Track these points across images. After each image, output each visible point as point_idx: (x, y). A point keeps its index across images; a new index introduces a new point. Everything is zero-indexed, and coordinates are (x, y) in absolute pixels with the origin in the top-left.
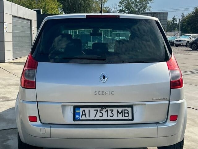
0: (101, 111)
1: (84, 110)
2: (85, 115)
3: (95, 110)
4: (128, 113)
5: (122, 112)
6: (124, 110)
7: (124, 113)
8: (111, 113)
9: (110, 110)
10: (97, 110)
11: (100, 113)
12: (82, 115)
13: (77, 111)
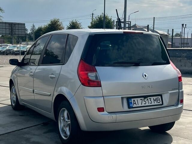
0: (145, 100)
1: (134, 100)
2: (135, 103)
3: (141, 100)
4: (159, 100)
5: (156, 99)
6: (157, 98)
7: (158, 100)
8: (150, 101)
9: (149, 99)
10: (142, 100)
11: (144, 101)
12: (134, 104)
13: (130, 101)
